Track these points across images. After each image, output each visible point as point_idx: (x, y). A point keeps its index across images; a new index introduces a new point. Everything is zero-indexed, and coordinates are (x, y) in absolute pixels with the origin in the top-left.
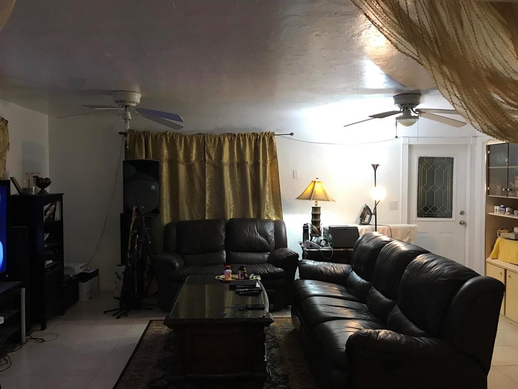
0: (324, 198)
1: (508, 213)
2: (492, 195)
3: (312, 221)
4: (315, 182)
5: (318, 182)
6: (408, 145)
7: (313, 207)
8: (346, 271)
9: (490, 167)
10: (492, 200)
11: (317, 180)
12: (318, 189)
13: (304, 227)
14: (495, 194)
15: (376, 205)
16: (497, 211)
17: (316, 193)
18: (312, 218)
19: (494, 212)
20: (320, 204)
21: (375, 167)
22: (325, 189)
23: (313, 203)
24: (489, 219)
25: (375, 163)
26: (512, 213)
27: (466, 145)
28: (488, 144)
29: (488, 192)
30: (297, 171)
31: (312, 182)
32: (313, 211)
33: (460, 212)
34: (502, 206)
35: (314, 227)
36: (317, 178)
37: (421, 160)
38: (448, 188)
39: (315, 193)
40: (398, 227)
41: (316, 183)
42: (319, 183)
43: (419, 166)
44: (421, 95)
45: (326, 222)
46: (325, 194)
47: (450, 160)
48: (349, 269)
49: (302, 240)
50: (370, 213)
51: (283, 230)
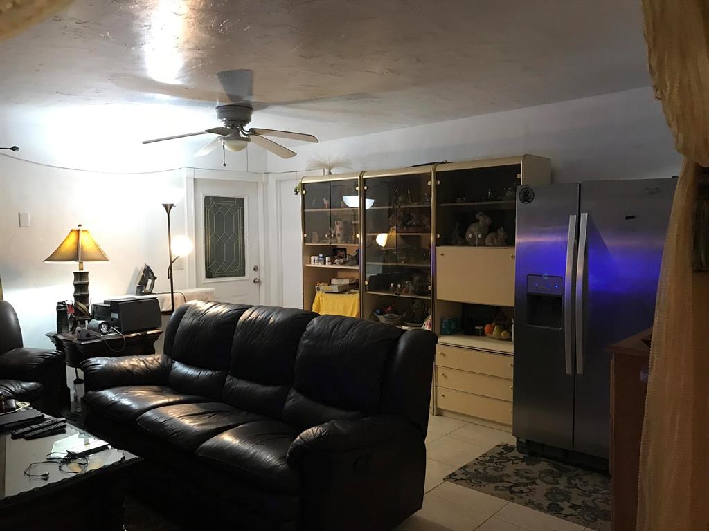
0: (99, 256)
1: (330, 263)
2: (308, 242)
3: (75, 296)
4: (78, 231)
5: (83, 231)
6: (192, 180)
7: (75, 273)
8: (163, 363)
9: (306, 210)
10: (309, 250)
11: (80, 228)
12: (87, 243)
13: (58, 307)
14: (311, 242)
15: (171, 263)
16: (315, 262)
17: (85, 249)
18: (76, 292)
19: (310, 263)
20: (88, 266)
21: (168, 208)
22: (98, 243)
23: (74, 266)
24: (308, 272)
25: (169, 202)
26: (333, 263)
27: (257, 183)
28: (303, 182)
29: (305, 240)
30: (26, 214)
31: (72, 231)
32: (76, 279)
33: (253, 268)
34: (321, 255)
35: (81, 305)
36: (80, 225)
37: (208, 200)
38: (240, 238)
39: (82, 249)
40: (194, 293)
41: (81, 232)
42: (84, 233)
43: (205, 208)
44: (252, 109)
45: (98, 295)
46: (100, 251)
47: (240, 202)
48: (167, 360)
49: (55, 330)
50: (152, 278)
51: (12, 317)
